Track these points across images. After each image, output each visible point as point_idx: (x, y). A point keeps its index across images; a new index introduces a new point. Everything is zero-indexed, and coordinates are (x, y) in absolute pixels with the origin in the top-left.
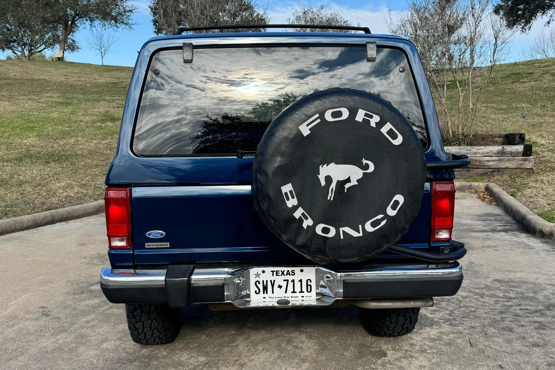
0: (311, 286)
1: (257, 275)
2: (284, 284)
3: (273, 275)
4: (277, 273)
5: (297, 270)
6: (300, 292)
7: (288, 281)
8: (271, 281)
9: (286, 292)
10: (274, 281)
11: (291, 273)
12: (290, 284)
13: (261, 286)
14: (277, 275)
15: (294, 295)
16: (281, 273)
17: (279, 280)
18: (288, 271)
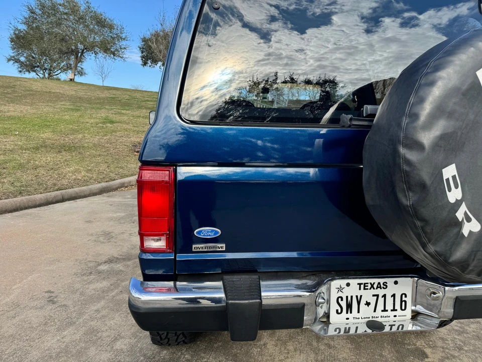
0: (405, 302)
1: (340, 289)
2: (373, 301)
3: (360, 289)
4: (365, 286)
5: (390, 281)
6: (392, 310)
7: (377, 296)
8: (357, 296)
9: (375, 311)
10: (361, 296)
11: (382, 286)
12: (381, 300)
13: (343, 304)
14: (365, 289)
15: (385, 314)
16: (370, 286)
17: (367, 295)
18: (379, 283)
